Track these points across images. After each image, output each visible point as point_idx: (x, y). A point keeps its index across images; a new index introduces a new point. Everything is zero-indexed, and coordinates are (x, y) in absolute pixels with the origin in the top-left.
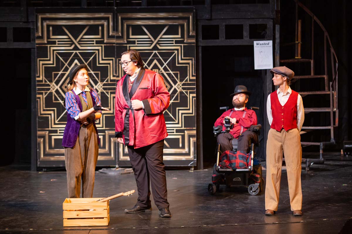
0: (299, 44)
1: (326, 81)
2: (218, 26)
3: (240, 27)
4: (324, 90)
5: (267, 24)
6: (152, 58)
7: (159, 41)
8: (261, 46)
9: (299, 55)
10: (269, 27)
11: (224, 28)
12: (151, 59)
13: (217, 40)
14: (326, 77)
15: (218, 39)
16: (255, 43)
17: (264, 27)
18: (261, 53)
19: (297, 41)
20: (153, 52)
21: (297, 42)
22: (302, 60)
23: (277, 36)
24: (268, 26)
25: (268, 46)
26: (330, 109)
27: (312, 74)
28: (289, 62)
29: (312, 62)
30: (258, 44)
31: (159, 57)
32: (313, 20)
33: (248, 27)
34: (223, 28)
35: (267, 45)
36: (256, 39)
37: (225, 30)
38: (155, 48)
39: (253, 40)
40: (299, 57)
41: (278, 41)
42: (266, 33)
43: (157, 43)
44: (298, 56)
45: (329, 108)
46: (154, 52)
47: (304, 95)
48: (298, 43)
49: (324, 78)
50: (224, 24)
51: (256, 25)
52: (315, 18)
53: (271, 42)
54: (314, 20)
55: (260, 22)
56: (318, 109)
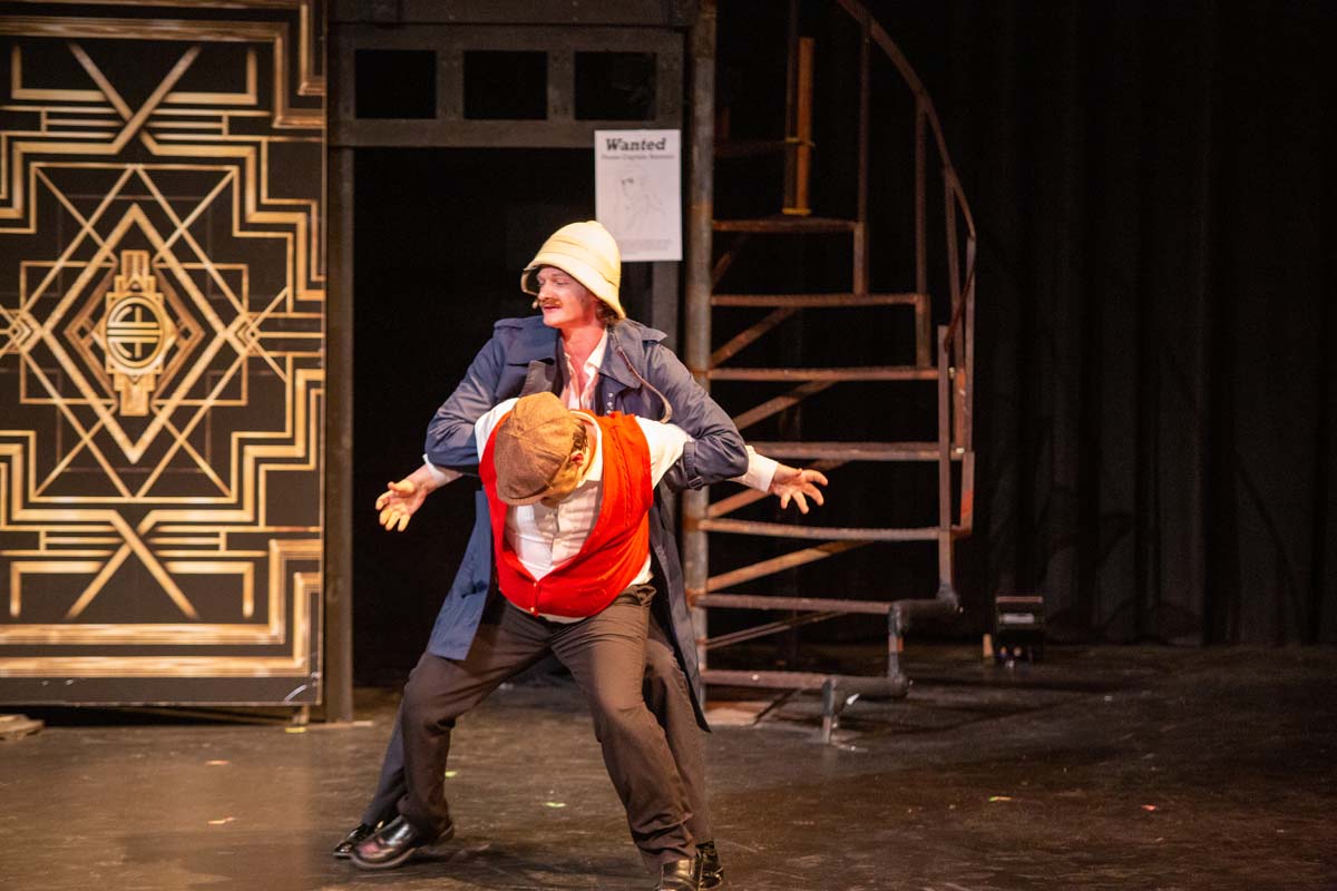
0: (803, 151)
1: (919, 321)
2: (430, 57)
3: (535, 65)
4: (911, 361)
5: (655, 55)
6: (121, 197)
7: (152, 117)
8: (629, 153)
9: (801, 200)
10: (665, 66)
11: (458, 64)
12: (114, 203)
13: (427, 122)
14: (919, 302)
15: (432, 115)
16: (602, 138)
17: (642, 67)
18: (628, 184)
19: (794, 134)
20: (122, 171)
21: (794, 140)
22: (813, 222)
23: (704, 107)
24: (662, 64)
25: (661, 152)
26: (937, 450)
27: (859, 285)
28: (757, 229)
29: (859, 231)
30: (612, 145)
31: (150, 194)
32: (867, 40)
33: (570, 68)
34: (456, 64)
35: (655, 152)
36: (604, 123)
37: (461, 76)
38: (134, 151)
39: (590, 124)
40: (802, 211)
41: (705, 131)
42: (654, 94)
43: (144, 128)
44: (794, 206)
45: (934, 445)
46: (130, 167)
47: (821, 382)
48: (798, 144)
49: (912, 307)
50: (460, 46)
51: (607, 56)
52: (876, 30)
53: (673, 138)
54: (871, 39)
55: (623, 42)
56: (883, 450)
